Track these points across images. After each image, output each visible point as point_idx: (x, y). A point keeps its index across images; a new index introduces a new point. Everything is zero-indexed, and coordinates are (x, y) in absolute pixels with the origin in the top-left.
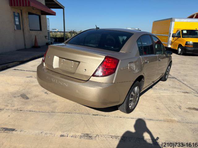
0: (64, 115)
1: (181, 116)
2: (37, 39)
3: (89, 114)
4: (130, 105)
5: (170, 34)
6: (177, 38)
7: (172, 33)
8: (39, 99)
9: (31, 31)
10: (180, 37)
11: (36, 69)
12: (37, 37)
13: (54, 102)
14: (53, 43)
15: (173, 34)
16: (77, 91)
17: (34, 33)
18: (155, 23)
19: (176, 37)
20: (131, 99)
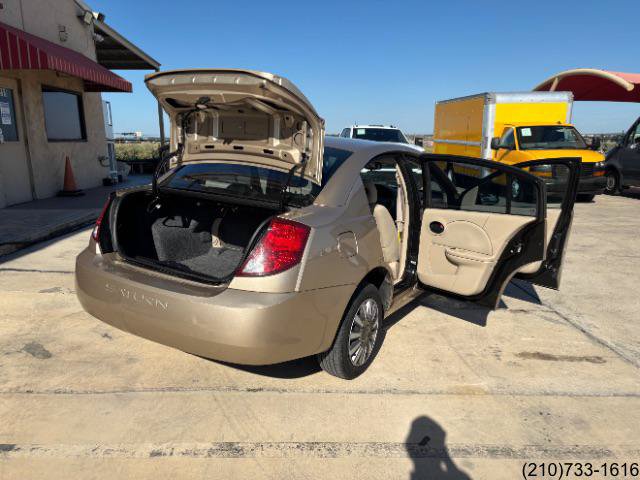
0: (162, 397)
1: (499, 377)
2: (73, 169)
3: (235, 389)
4: (354, 354)
5: (486, 138)
6: (505, 151)
7: (491, 135)
8: (85, 356)
9: (51, 145)
10: (515, 148)
11: (71, 265)
12: (73, 163)
13: (131, 360)
14: (125, 177)
15: (493, 140)
16: (195, 321)
17: (62, 150)
18: (443, 107)
19: (503, 147)
20: (353, 336)
